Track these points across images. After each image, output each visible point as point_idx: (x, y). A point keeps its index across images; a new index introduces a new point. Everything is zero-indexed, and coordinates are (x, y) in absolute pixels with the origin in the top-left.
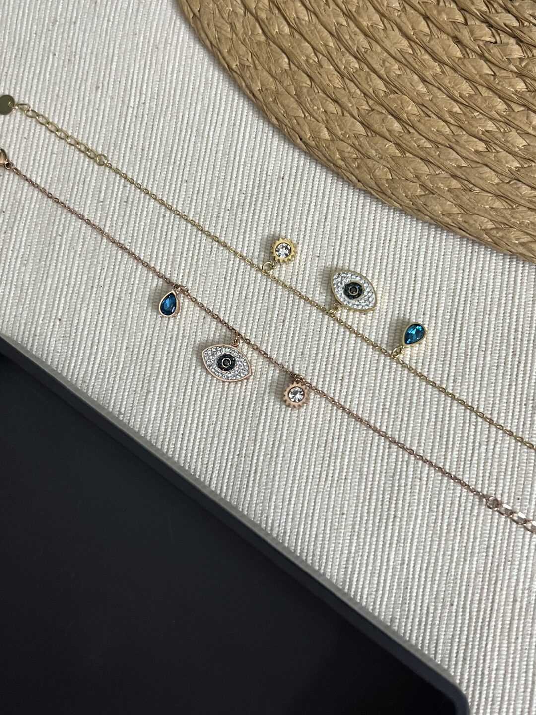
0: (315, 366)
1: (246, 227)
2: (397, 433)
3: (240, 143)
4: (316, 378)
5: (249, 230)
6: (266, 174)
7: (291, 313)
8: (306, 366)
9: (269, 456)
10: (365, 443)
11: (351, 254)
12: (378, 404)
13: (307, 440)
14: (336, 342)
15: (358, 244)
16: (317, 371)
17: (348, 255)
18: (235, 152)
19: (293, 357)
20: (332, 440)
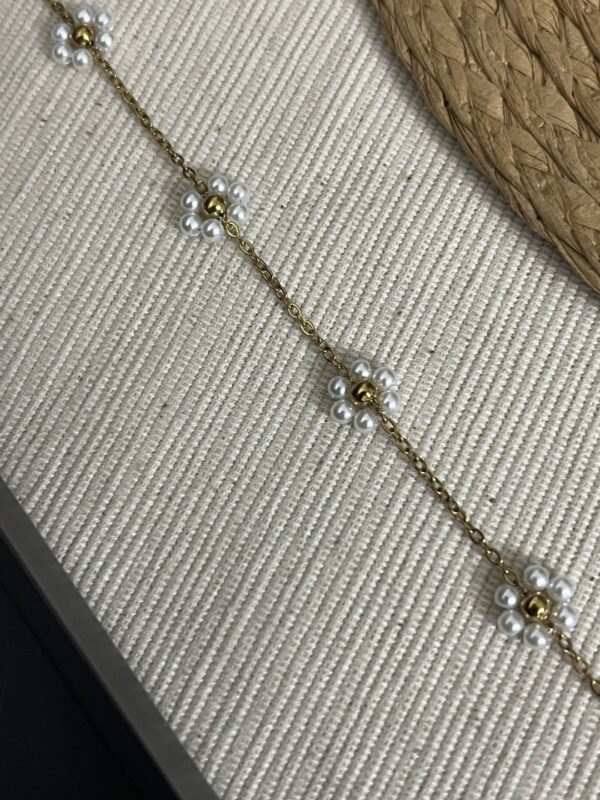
0: (354, 577)
1: (305, 250)
2: (484, 780)
3: (347, 87)
4: (350, 603)
5: (309, 256)
6: (379, 161)
7: (341, 451)
8: (336, 569)
9: (200, 741)
10: (410, 778)
11: (500, 367)
12: (463, 703)
13: (289, 731)
14: (414, 541)
15: (522, 352)
16: (356, 589)
17: (494, 368)
18: (332, 101)
19: (316, 543)
20: (342, 751)
